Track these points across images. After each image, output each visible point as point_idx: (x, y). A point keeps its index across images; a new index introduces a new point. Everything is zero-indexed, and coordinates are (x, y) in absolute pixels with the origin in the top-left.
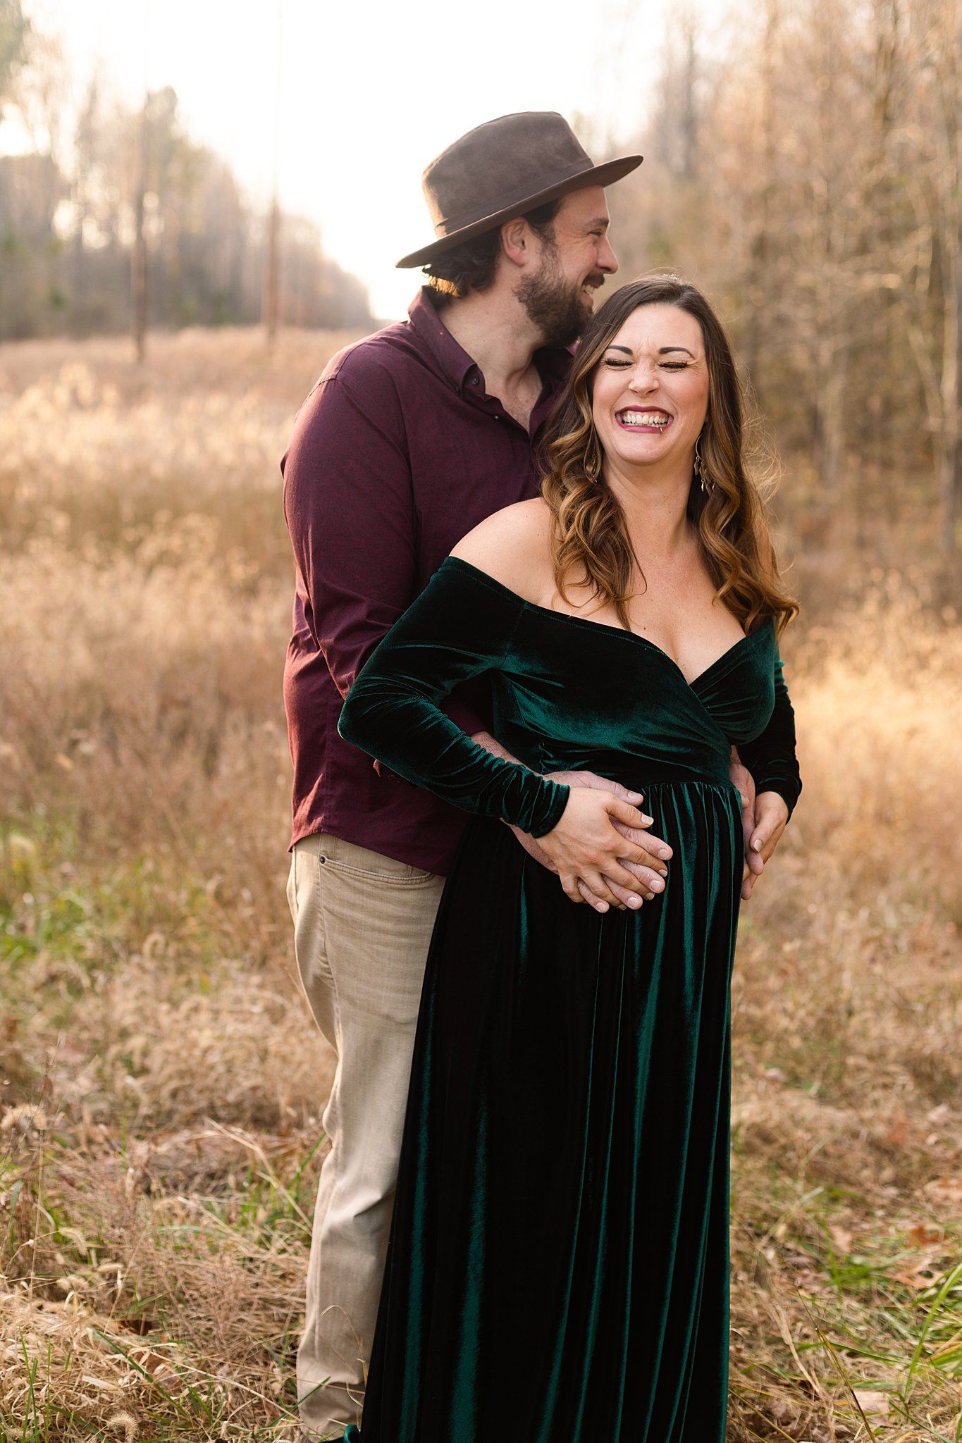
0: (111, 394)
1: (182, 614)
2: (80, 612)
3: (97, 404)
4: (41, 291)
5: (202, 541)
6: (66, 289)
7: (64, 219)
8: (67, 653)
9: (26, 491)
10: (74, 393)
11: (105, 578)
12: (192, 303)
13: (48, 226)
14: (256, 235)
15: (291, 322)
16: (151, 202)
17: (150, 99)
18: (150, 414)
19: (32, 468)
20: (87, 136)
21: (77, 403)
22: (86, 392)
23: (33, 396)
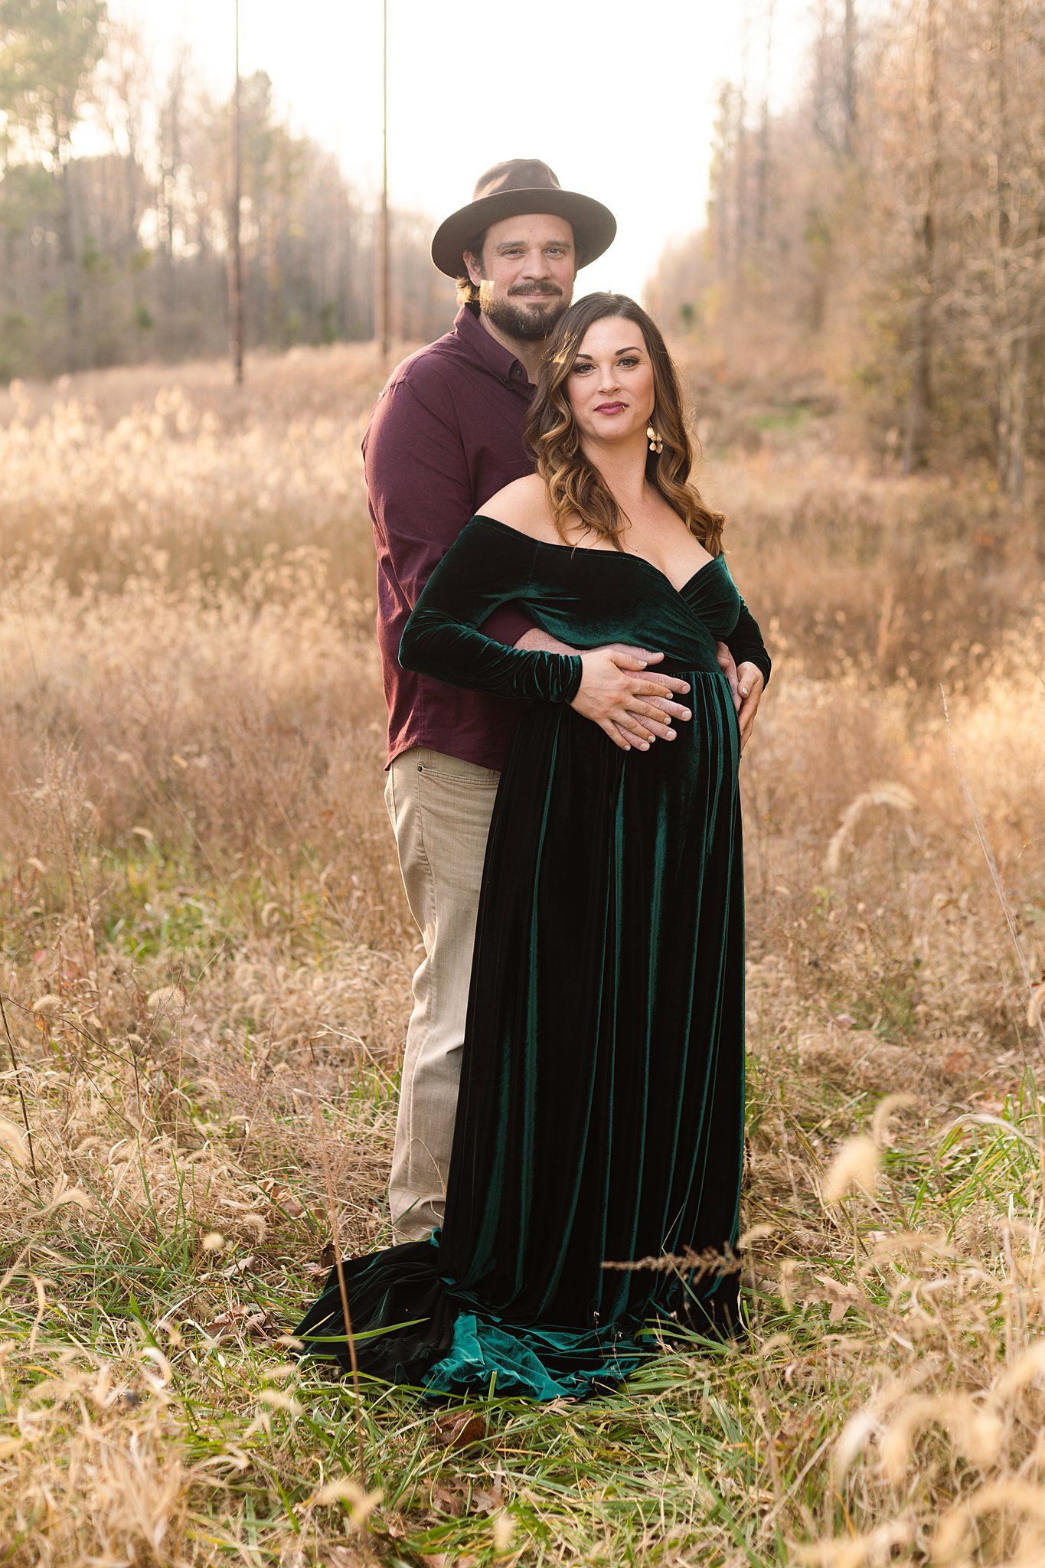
0: (209, 421)
1: (293, 652)
2: (185, 651)
3: (196, 433)
4: (127, 309)
5: (313, 575)
6: (154, 308)
7: (149, 227)
8: (174, 696)
9: (121, 530)
10: (170, 421)
11: (211, 618)
12: (295, 317)
13: (133, 236)
14: (366, 237)
15: (407, 336)
16: (246, 205)
17: (239, 85)
18: (252, 441)
19: (127, 505)
20: (171, 132)
21: (173, 433)
22: (183, 423)
23: (126, 427)
